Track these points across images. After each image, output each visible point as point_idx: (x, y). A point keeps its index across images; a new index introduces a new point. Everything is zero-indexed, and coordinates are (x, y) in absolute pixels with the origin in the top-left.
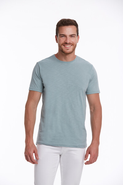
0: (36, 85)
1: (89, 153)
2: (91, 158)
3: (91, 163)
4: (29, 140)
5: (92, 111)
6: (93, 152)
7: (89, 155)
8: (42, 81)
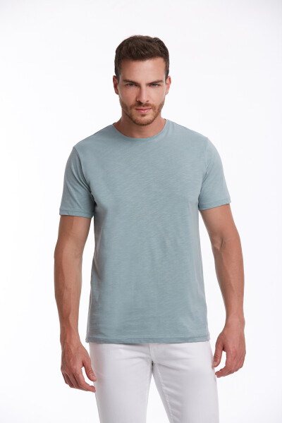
0: (75, 201)
1: (224, 349)
2: (230, 360)
3: (231, 372)
4: (68, 336)
5: (218, 248)
6: (232, 345)
7: (224, 354)
8: (90, 192)
